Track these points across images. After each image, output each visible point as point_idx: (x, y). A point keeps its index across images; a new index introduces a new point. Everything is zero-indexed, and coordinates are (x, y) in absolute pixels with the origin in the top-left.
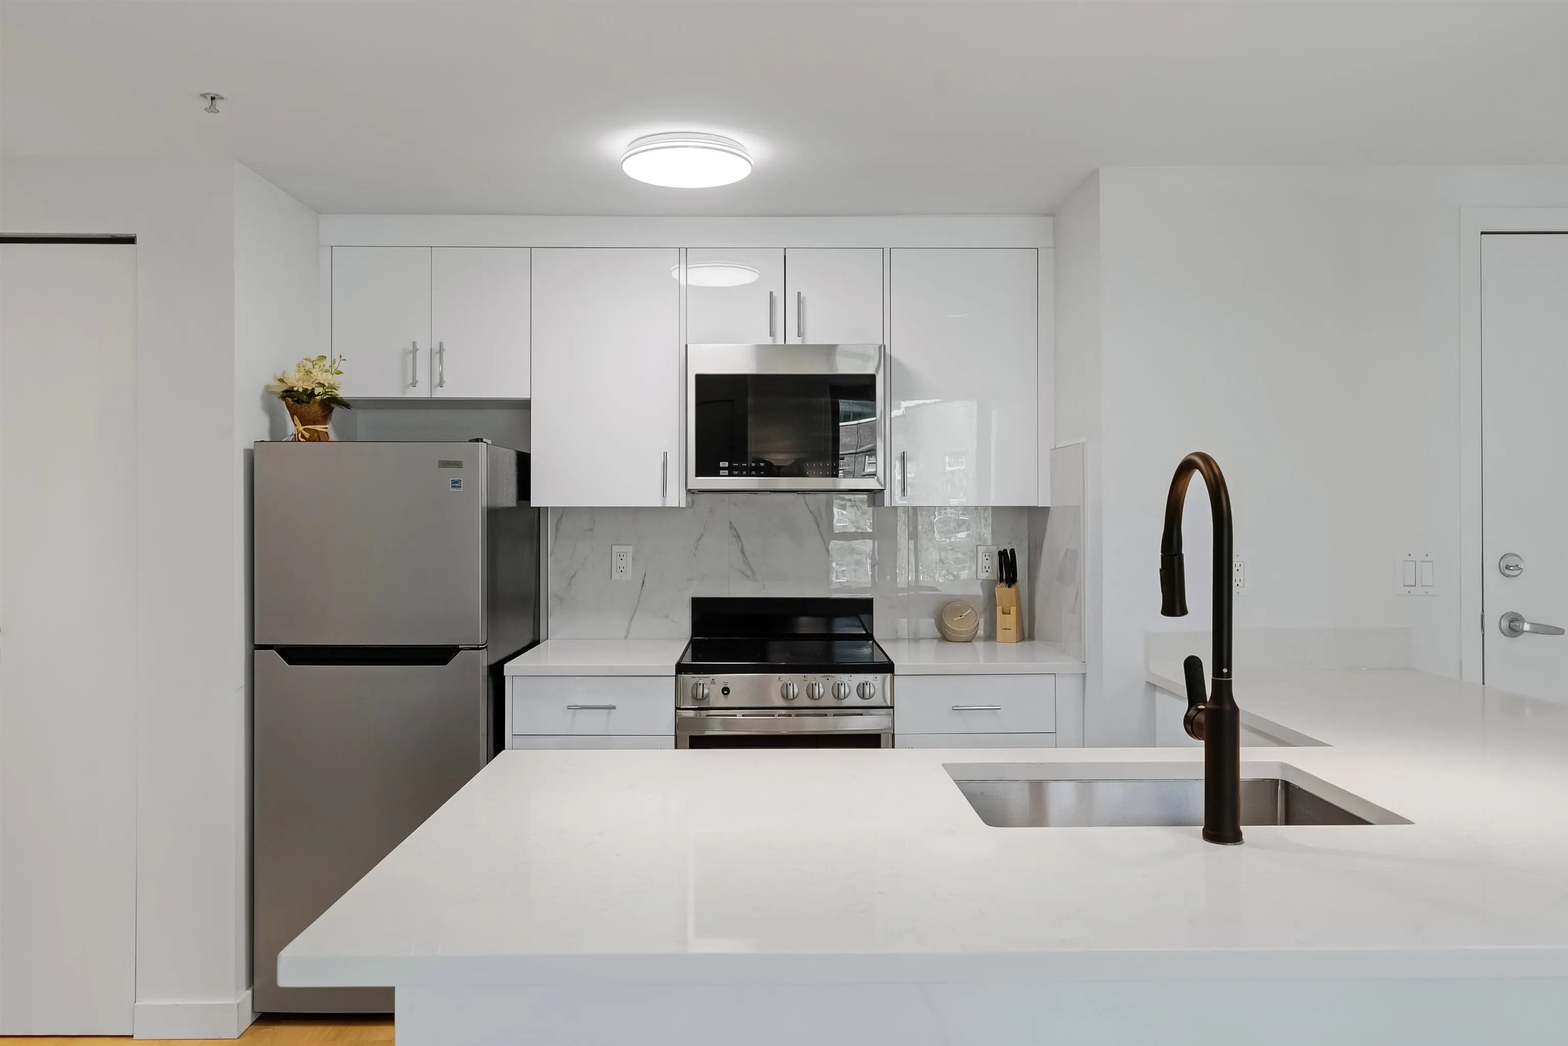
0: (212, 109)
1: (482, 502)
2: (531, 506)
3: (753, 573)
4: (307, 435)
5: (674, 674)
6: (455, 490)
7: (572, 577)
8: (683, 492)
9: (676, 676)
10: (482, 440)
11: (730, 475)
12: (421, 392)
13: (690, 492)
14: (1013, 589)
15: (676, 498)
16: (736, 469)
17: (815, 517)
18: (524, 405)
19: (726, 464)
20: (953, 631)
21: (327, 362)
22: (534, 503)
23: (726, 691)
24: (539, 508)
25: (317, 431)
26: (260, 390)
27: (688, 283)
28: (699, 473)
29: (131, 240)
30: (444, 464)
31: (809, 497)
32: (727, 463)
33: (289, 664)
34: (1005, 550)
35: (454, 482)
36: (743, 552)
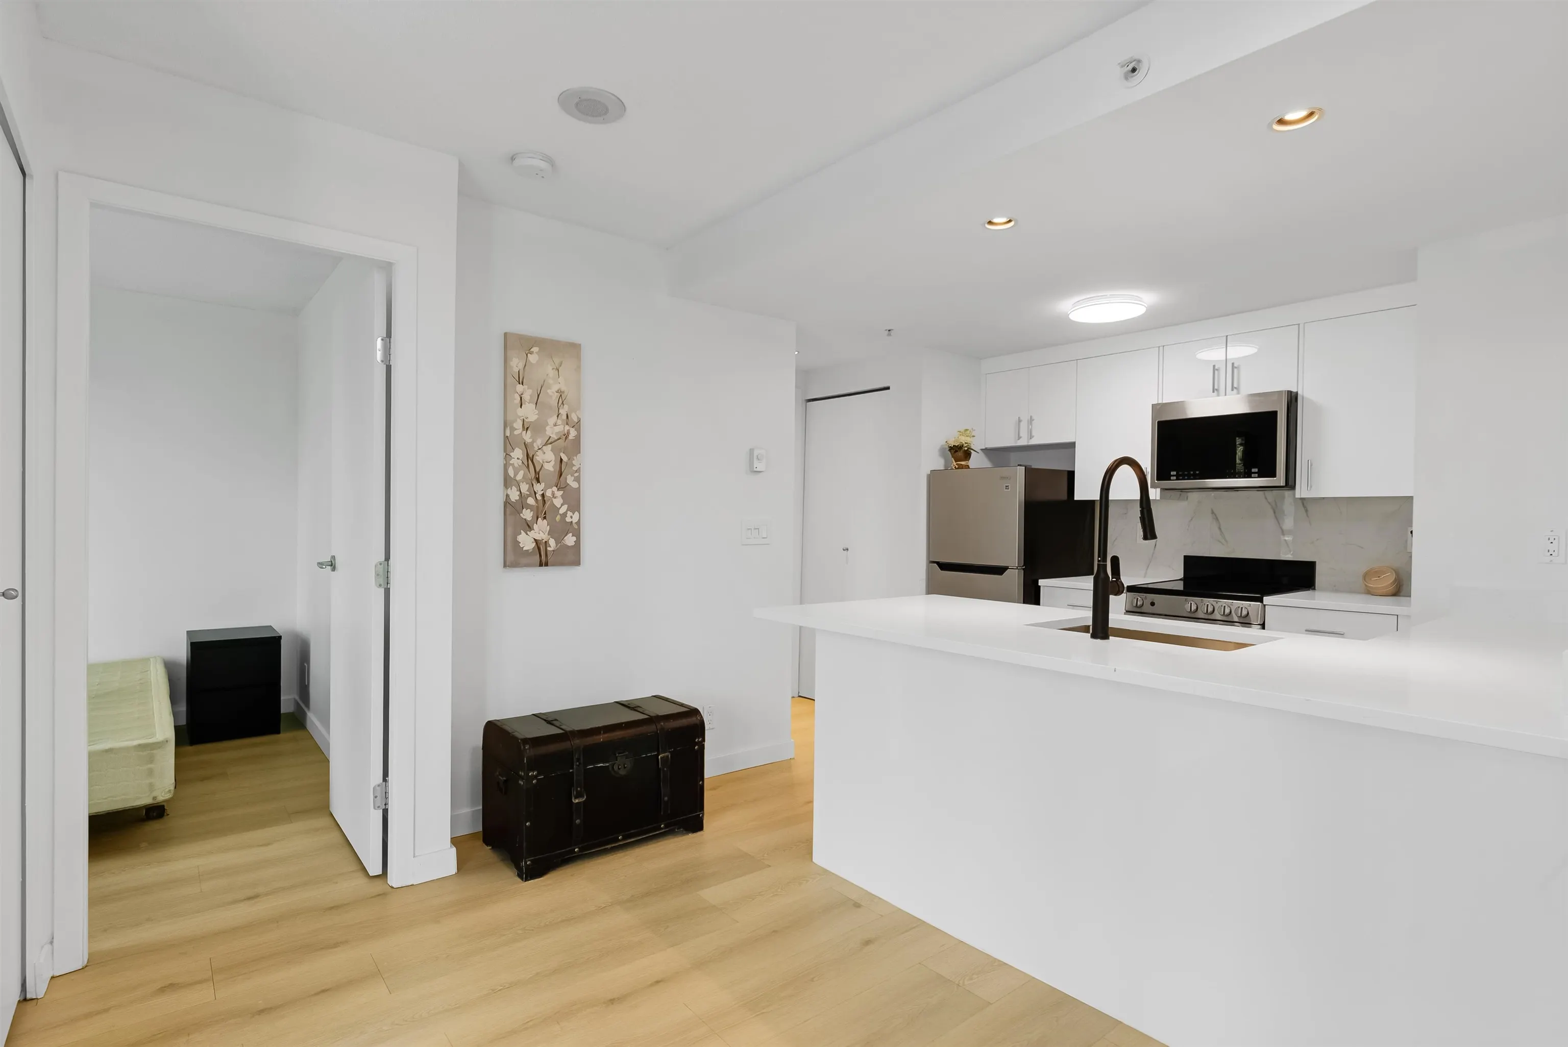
0: (889, 335)
1: (1019, 496)
2: (1072, 499)
3: (1226, 541)
4: (957, 467)
6: (1006, 490)
8: (1157, 491)
10: (1021, 465)
11: (1177, 479)
12: (1023, 442)
16: (1181, 475)
17: (1272, 506)
18: (1072, 445)
19: (1175, 473)
20: (1369, 587)
21: (968, 432)
22: (1077, 498)
23: (1153, 604)
24: (1082, 502)
25: (961, 464)
26: (938, 447)
29: (888, 388)
30: (1002, 478)
33: (941, 570)
35: (1007, 486)
36: (1220, 529)
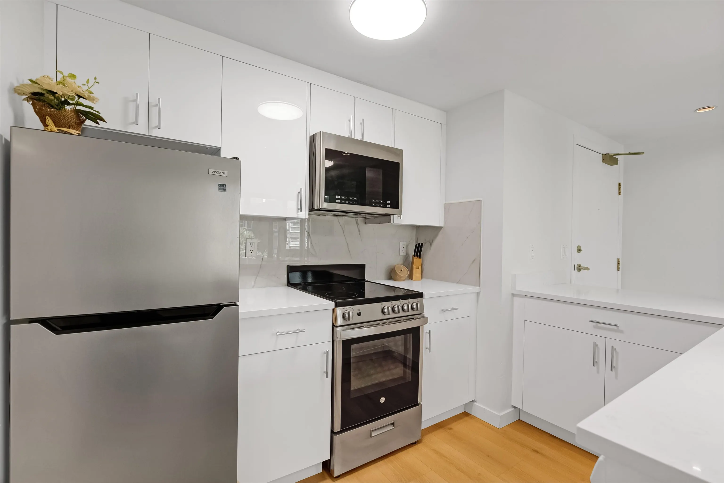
8: (308, 211)
11: (341, 203)
16: (343, 200)
17: (342, 228)
23: (359, 314)
32: (339, 196)
34: (419, 244)
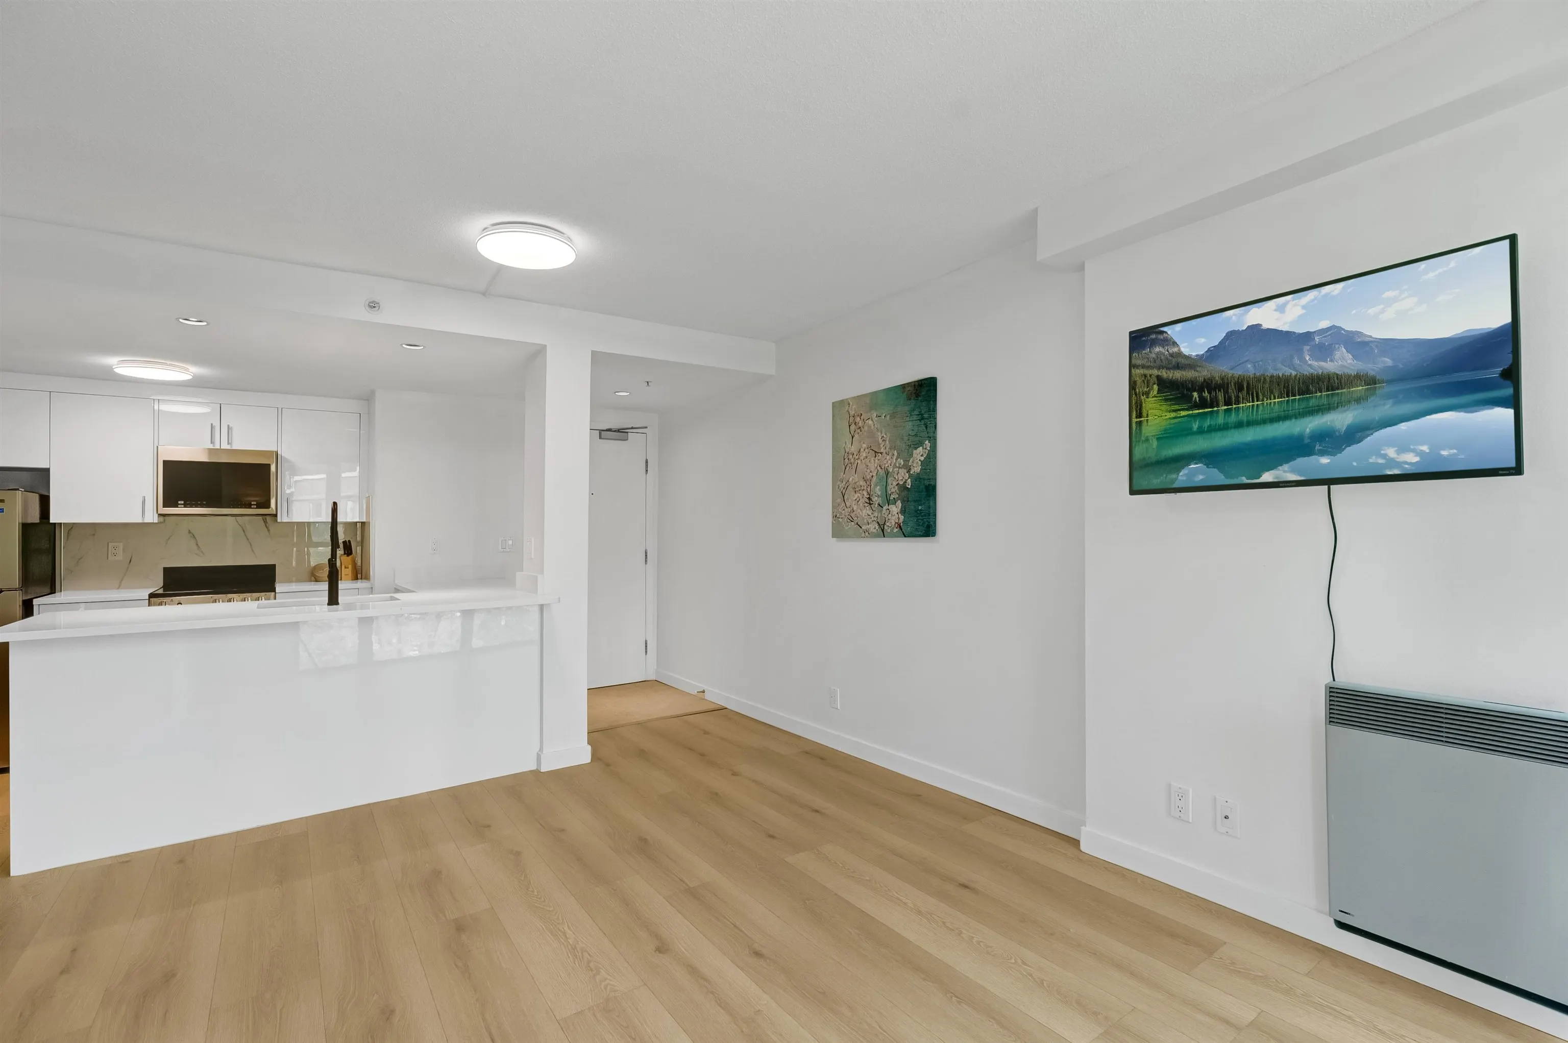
1: (18, 520)
2: (51, 522)
3: (203, 554)
5: (148, 598)
7: (80, 559)
8: (156, 515)
9: (149, 600)
10: (18, 489)
11: (186, 507)
13: (160, 515)
14: (350, 557)
15: (151, 517)
16: (188, 504)
17: (242, 527)
18: (46, 471)
19: (184, 502)
20: (319, 577)
22: (53, 520)
24: (55, 524)
27: (160, 409)
28: (164, 506)
31: (239, 518)
34: (346, 541)
36: (197, 544)
